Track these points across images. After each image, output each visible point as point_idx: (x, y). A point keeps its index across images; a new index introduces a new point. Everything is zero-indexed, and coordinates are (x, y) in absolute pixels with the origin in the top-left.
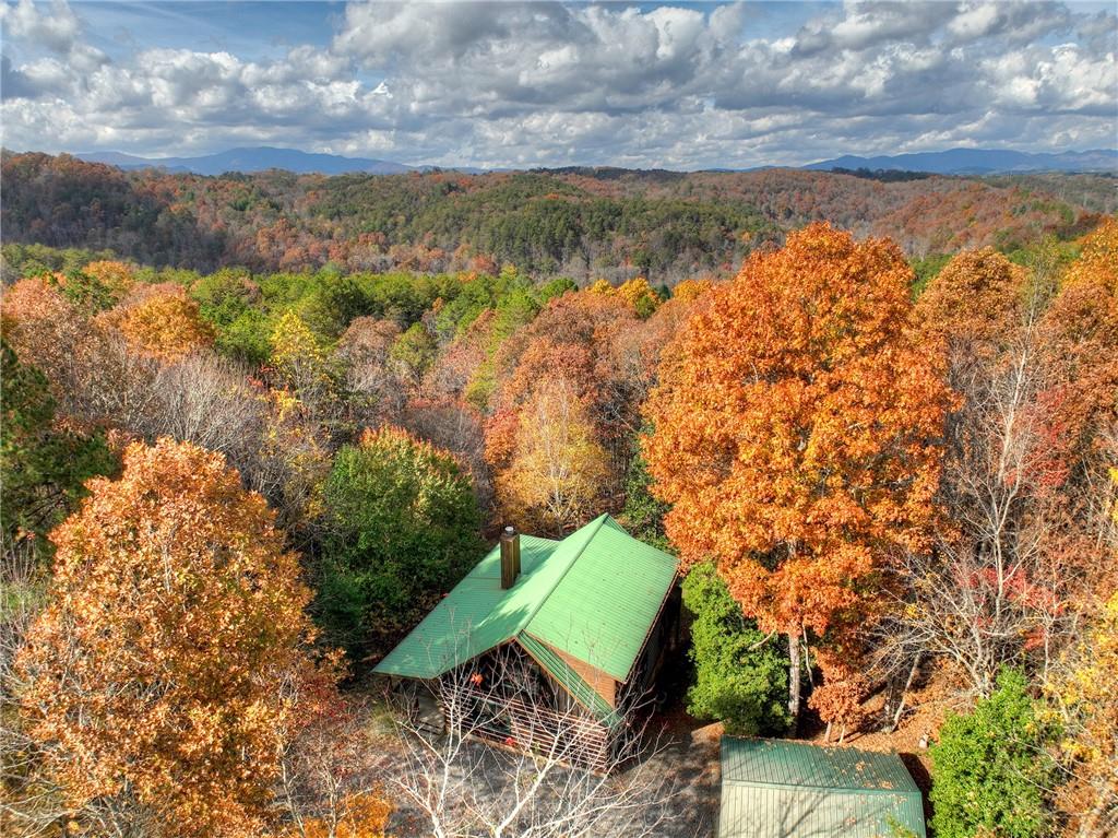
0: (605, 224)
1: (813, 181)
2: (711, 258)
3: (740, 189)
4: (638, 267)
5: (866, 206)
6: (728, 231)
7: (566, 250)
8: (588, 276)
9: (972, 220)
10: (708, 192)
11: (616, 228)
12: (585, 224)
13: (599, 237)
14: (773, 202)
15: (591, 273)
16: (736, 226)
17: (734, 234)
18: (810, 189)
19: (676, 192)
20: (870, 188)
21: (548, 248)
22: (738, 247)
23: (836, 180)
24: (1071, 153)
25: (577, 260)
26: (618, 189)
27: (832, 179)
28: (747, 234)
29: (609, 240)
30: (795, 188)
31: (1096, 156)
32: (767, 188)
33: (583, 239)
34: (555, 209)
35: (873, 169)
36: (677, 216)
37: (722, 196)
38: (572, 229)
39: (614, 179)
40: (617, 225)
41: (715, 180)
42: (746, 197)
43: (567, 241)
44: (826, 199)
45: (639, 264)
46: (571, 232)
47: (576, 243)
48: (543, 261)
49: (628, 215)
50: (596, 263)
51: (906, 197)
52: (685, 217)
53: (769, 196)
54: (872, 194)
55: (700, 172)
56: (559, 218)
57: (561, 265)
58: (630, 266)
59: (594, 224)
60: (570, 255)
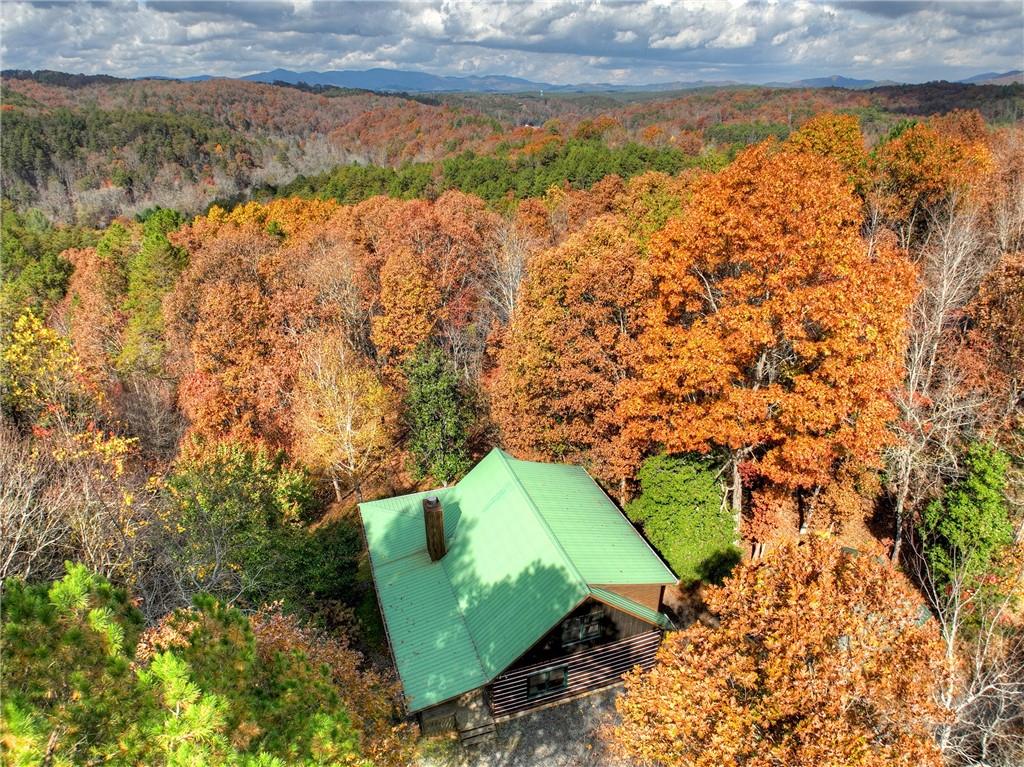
0: (72, 139)
1: (263, 93)
2: (192, 174)
3: (195, 99)
4: (121, 188)
5: (317, 119)
6: (200, 144)
7: (38, 173)
8: (71, 202)
9: (418, 132)
10: (163, 101)
11: (85, 143)
12: (52, 141)
13: (70, 155)
14: (229, 114)
15: (74, 199)
16: (206, 139)
17: (207, 147)
18: (261, 101)
19: (131, 101)
20: (317, 102)
21: (19, 172)
22: (214, 161)
23: (283, 93)
24: (473, 77)
25: (54, 184)
26: (67, 98)
27: (279, 92)
28: (219, 147)
29: (81, 158)
30: (247, 100)
31: (495, 81)
32: (220, 99)
33: (55, 158)
34: (15, 124)
35: (311, 84)
36: (145, 129)
37: (179, 106)
38: (40, 148)
39: (59, 85)
40: (85, 140)
41: (167, 89)
42: (203, 107)
43: (37, 162)
44: (279, 111)
45: (121, 185)
46: (39, 152)
47: (48, 165)
48: (18, 189)
49: (93, 128)
50: (75, 186)
51: (350, 111)
52: (154, 129)
53: (224, 107)
54: (320, 107)
55: (148, 79)
56: (22, 135)
57: (38, 192)
58: (113, 188)
59: (61, 140)
60: (45, 179)
